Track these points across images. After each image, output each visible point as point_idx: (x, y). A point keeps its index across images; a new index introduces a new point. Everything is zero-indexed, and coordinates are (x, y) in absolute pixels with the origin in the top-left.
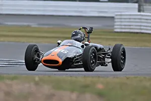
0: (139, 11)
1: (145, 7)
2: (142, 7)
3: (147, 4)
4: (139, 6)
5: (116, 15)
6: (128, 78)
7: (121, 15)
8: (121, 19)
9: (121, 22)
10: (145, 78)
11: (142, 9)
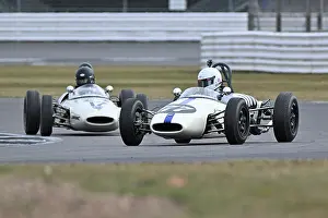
0: (251, 27)
1: (261, 19)
2: (255, 19)
3: (267, 14)
4: (251, 18)
5: (205, 37)
6: (231, 165)
7: (214, 37)
8: (214, 44)
9: (214, 50)
10: (267, 163)
11: (256, 24)
